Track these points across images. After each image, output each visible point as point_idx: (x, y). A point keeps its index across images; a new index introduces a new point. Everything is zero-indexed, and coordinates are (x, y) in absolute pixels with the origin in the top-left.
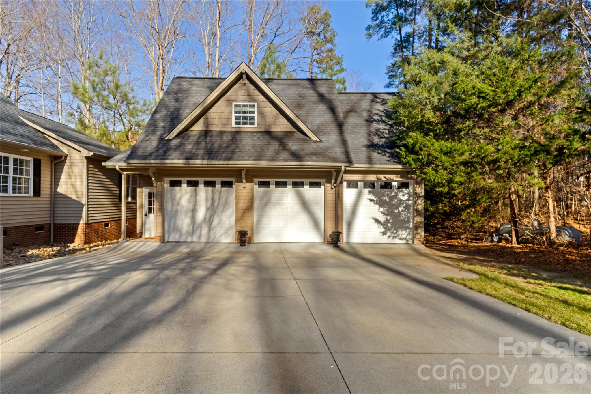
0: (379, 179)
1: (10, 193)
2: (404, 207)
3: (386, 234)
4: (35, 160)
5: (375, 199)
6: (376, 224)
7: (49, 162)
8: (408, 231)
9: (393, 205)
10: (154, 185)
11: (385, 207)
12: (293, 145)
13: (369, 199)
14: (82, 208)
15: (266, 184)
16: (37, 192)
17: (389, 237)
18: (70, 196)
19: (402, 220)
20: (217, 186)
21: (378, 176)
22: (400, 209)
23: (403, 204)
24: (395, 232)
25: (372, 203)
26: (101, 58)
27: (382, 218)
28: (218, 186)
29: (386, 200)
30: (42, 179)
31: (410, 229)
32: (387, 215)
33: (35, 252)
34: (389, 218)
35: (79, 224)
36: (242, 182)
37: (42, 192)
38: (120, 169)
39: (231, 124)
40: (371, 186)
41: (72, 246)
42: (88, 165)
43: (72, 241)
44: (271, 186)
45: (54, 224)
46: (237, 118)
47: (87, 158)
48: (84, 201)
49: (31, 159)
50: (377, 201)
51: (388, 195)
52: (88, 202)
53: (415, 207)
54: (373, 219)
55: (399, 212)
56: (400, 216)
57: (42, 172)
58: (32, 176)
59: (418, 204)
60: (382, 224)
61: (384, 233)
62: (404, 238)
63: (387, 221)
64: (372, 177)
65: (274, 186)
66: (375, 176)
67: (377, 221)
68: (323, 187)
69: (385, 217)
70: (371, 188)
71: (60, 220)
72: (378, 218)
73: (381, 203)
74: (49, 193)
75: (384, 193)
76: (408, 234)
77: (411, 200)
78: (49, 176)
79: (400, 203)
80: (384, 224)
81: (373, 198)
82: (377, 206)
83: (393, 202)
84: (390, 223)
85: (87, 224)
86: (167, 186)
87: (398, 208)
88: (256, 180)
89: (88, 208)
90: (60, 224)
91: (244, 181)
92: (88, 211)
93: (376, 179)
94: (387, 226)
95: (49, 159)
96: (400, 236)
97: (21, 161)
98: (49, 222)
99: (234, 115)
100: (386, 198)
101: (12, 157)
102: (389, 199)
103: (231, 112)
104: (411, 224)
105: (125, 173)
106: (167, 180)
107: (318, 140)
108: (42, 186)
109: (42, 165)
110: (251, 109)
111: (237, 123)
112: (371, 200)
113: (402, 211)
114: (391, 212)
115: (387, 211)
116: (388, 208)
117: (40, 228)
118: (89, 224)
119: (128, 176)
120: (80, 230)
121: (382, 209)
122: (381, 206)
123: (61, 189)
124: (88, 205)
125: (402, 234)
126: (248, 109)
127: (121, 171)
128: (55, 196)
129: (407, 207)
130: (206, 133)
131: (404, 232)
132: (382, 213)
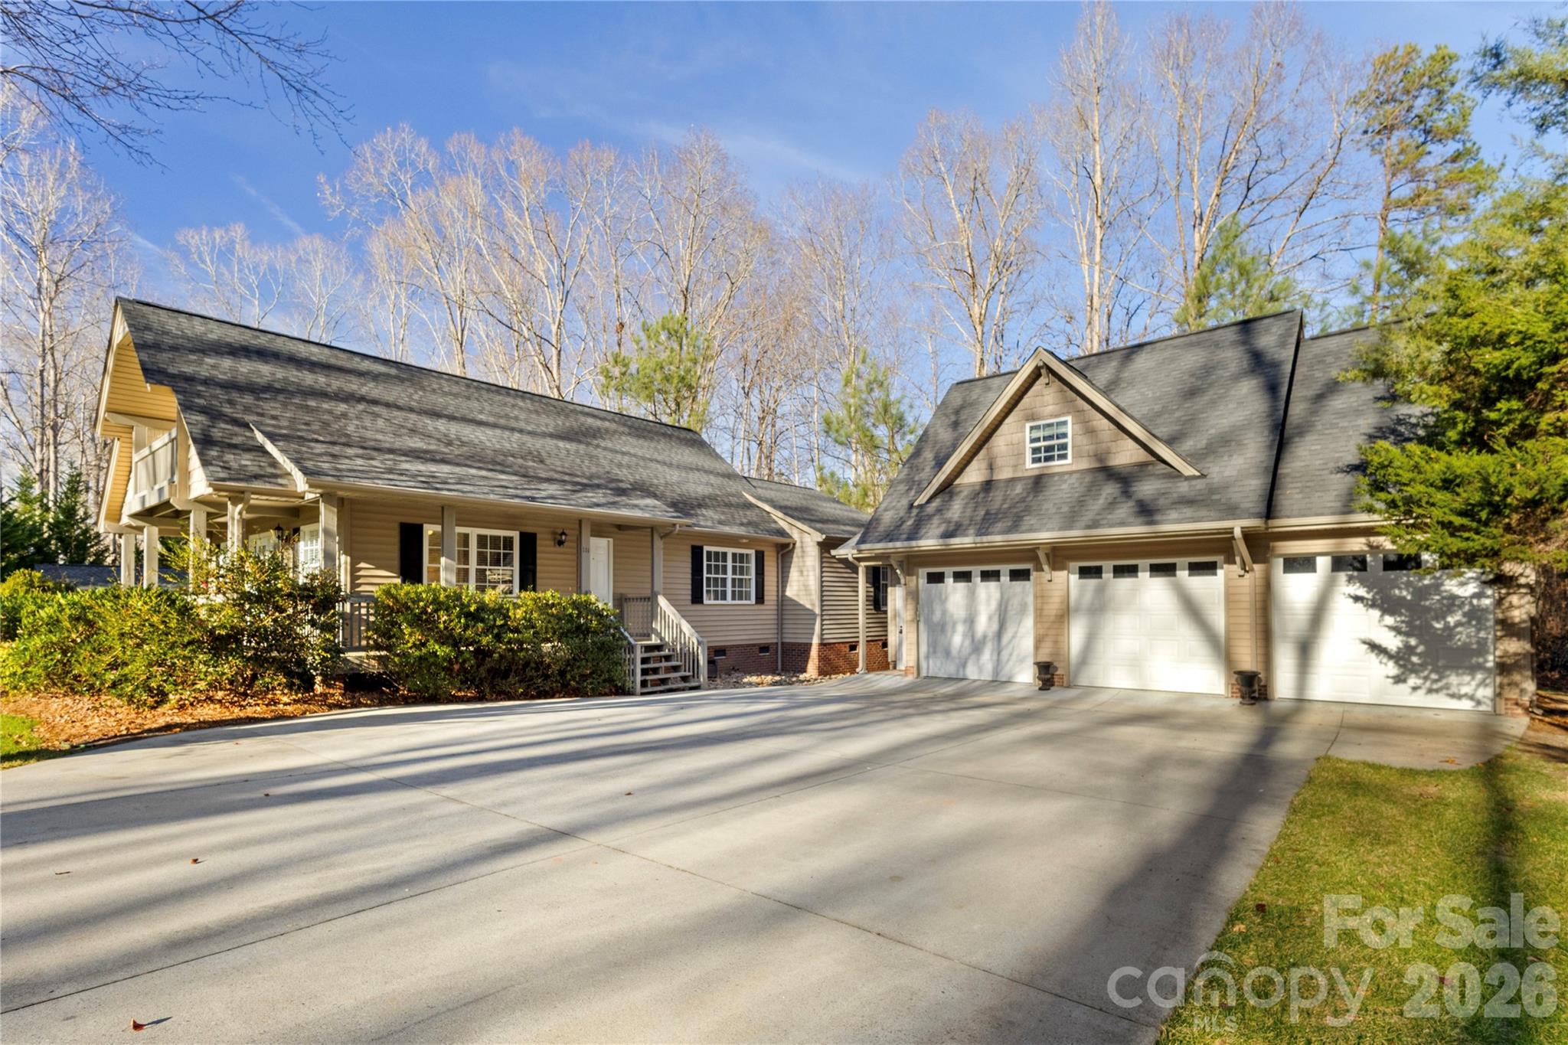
0: (1374, 549)
1: (729, 600)
2: (1465, 615)
3: (1404, 681)
4: (757, 552)
5: (1369, 596)
6: (1373, 656)
7: (775, 554)
8: (1479, 676)
9: (1428, 609)
10: (902, 581)
11: (1401, 615)
12: (1146, 488)
13: (1350, 596)
14: (815, 620)
15: (1096, 572)
16: (760, 599)
17: (1415, 689)
18: (801, 602)
19: (1458, 648)
20: (1002, 578)
21: (1372, 539)
22: (1451, 620)
23: (1460, 607)
24: (1434, 676)
25: (1360, 605)
26: (864, 361)
27: (1393, 643)
28: (1005, 579)
29: (1404, 598)
30: (766, 578)
31: (1488, 670)
32: (1408, 634)
33: (754, 679)
34: (1413, 642)
35: (811, 644)
36: (1043, 570)
37: (766, 598)
38: (855, 558)
39: (1024, 464)
40: (1357, 564)
41: (802, 677)
42: (822, 553)
43: (804, 670)
44: (1104, 575)
45: (783, 643)
46: (1035, 451)
47: (819, 544)
48: (817, 611)
49: (752, 552)
50: (1374, 600)
51: (1408, 584)
52: (822, 611)
53: (1500, 616)
54: (1364, 642)
55: (1447, 627)
56: (1451, 637)
57: (766, 568)
58: (753, 576)
59: (1511, 606)
60: (1390, 657)
61: (1399, 680)
62: (1465, 695)
63: (1409, 650)
64: (1356, 545)
65: (1112, 575)
66: (1363, 540)
67: (1374, 647)
68: (1220, 572)
69: (1400, 638)
70: (1355, 569)
71: (789, 639)
72: (1378, 641)
73: (1386, 604)
74: (775, 598)
75: (1396, 579)
76: (1478, 686)
77: (1488, 597)
78: (775, 574)
79: (1453, 605)
80: (1400, 657)
81: (1362, 592)
82: (1376, 613)
83: (1427, 603)
84: (1416, 654)
85: (823, 645)
86: (923, 581)
87: (1444, 618)
88: (1075, 565)
89: (822, 620)
90: (789, 644)
91: (1046, 567)
92: (822, 625)
93: (1366, 548)
94: (1409, 660)
95: (774, 549)
96: (1454, 690)
97: (742, 555)
98: (775, 641)
99: (1029, 446)
100: (1404, 593)
101: (730, 551)
102: (1413, 594)
103: (1024, 442)
104: (1491, 658)
105: (863, 564)
106: (923, 572)
107: (1197, 474)
108: (766, 588)
109: (766, 558)
110: (1061, 430)
111: (1035, 460)
112: (1357, 599)
113: (1459, 624)
114: (1420, 627)
115: (1409, 624)
116: (1411, 616)
117: (764, 648)
118: (825, 645)
119: (867, 567)
120: (814, 652)
121: (1389, 620)
122: (1385, 611)
123: (789, 593)
124: (822, 615)
125: (1459, 685)
126: (1054, 431)
127: (856, 562)
128: (783, 602)
129: (1475, 615)
130: (988, 485)
131: (1467, 678)
132: (1391, 628)
